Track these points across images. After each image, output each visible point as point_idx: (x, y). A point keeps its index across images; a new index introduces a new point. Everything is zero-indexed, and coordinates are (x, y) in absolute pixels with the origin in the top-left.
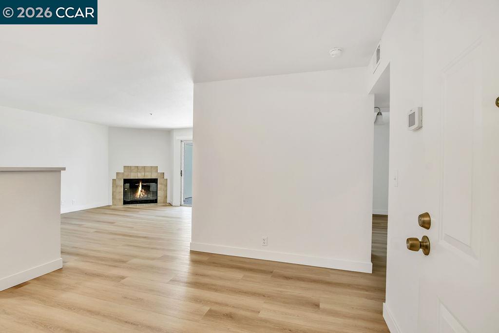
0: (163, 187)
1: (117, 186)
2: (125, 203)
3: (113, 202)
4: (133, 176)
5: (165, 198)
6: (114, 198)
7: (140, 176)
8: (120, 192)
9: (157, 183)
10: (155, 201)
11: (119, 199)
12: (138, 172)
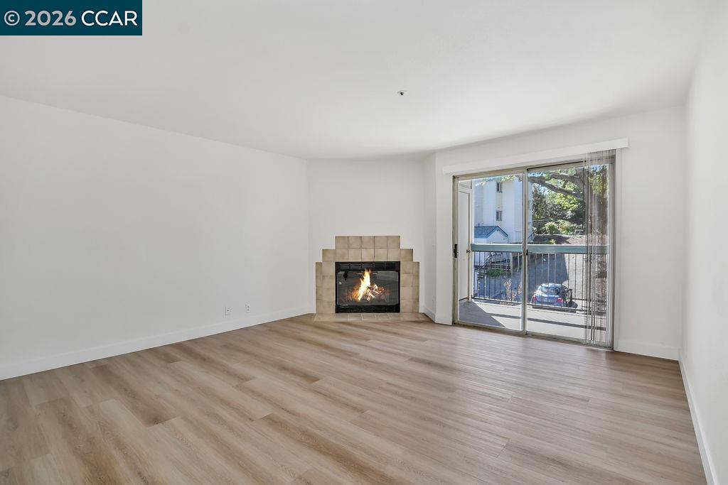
0: (410, 279)
1: (324, 277)
2: (339, 310)
3: (317, 308)
4: (353, 257)
5: (414, 302)
6: (319, 299)
7: (366, 256)
8: (329, 289)
9: (398, 271)
10: (395, 308)
11: (329, 302)
12: (361, 248)
